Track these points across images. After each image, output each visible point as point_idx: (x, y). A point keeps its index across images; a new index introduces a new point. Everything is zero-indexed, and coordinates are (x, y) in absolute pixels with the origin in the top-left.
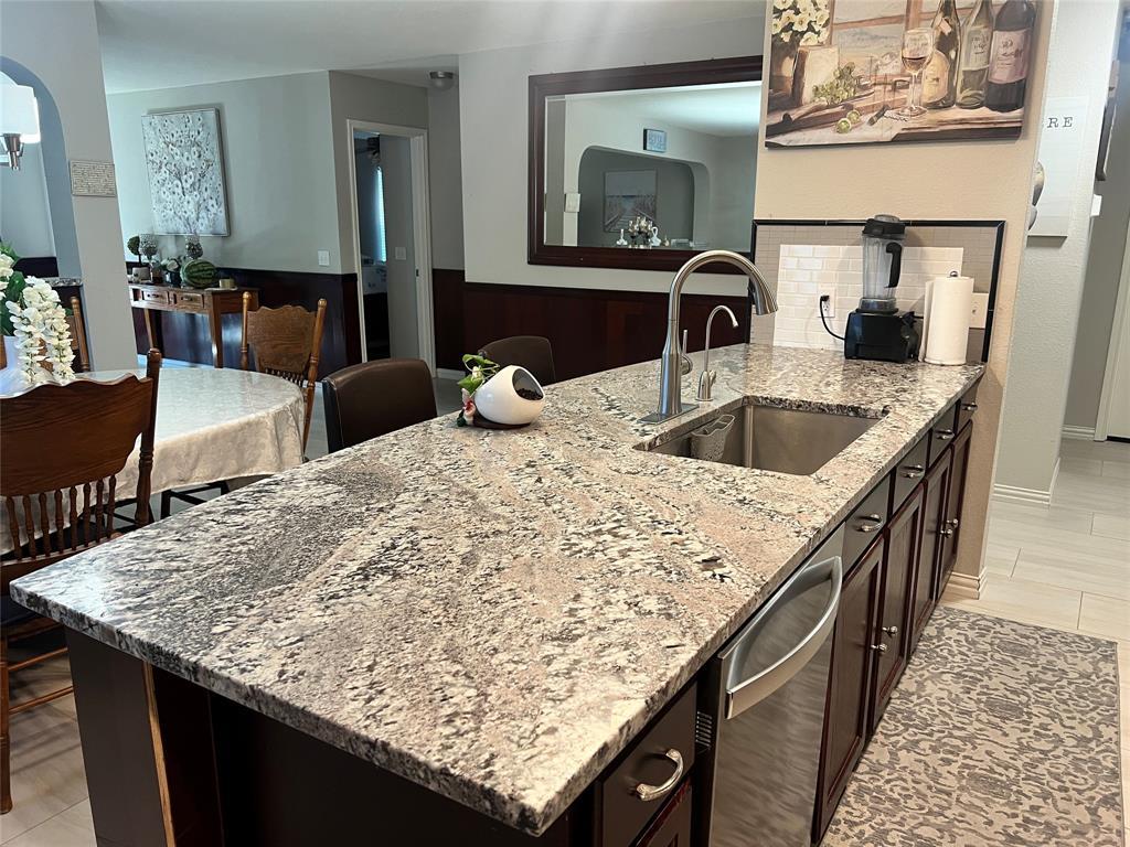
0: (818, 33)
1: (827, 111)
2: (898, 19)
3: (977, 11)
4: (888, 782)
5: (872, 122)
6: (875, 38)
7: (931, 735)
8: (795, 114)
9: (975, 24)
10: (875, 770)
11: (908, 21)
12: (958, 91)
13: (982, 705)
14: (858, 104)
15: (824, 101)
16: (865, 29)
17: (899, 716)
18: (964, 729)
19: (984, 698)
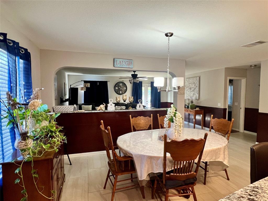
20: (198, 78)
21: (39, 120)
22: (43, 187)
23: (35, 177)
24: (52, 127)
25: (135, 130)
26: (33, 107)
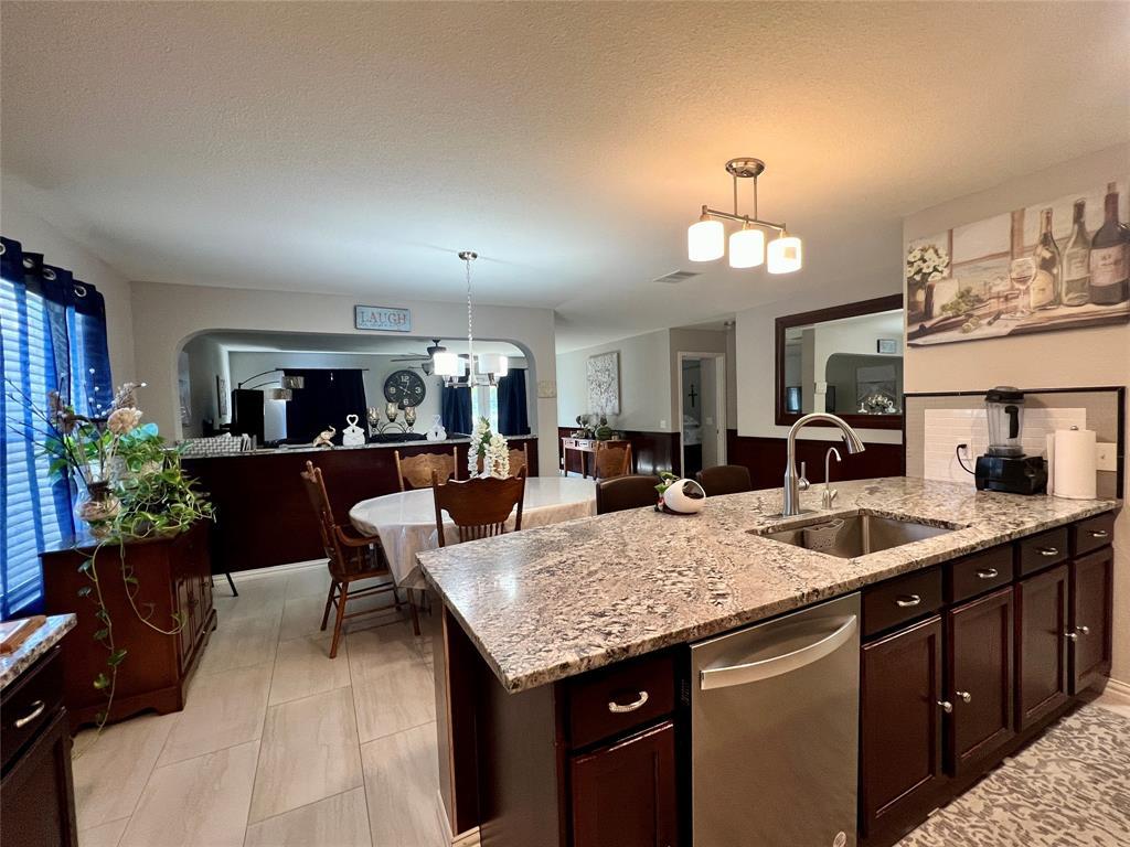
0: (942, 272)
1: (953, 320)
2: (1004, 254)
3: (1073, 239)
4: (973, 827)
5: (990, 324)
6: (985, 269)
7: (1036, 804)
8: (928, 324)
9: (1073, 247)
10: (963, 814)
11: (1012, 255)
12: (1063, 294)
13: (1107, 798)
14: (976, 313)
15: (950, 314)
16: (979, 264)
17: (1008, 781)
18: (1077, 811)
19: (1113, 793)
20: (615, 356)
21: (135, 458)
22: (152, 605)
23: (129, 584)
24: (173, 476)
25: (409, 487)
26: (120, 426)
